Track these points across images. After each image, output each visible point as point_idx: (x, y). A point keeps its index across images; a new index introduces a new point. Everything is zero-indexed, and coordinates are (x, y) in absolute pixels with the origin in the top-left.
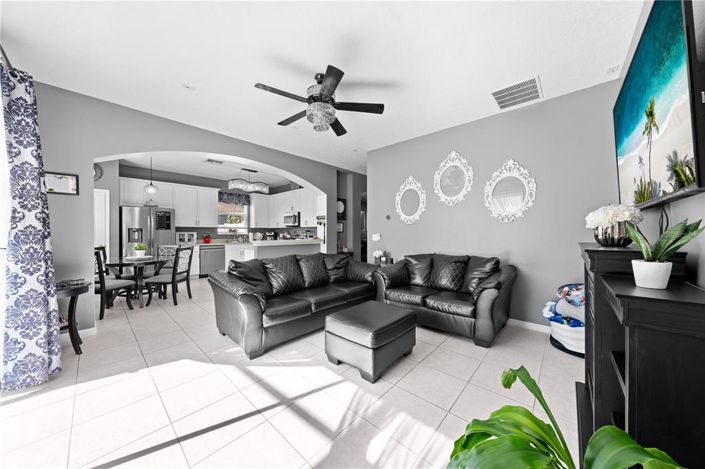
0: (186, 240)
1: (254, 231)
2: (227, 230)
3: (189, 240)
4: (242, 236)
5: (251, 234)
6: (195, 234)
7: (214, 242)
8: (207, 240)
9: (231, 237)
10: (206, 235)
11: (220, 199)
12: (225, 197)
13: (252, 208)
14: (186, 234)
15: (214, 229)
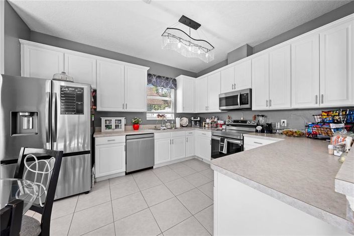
0: (113, 127)
1: (181, 115)
2: (156, 115)
3: (117, 127)
4: (170, 121)
5: (178, 120)
6: (123, 120)
7: (144, 129)
8: (136, 126)
9: (160, 122)
10: (135, 121)
11: (149, 81)
12: (154, 79)
13: (179, 92)
14: (113, 119)
15: (143, 114)
